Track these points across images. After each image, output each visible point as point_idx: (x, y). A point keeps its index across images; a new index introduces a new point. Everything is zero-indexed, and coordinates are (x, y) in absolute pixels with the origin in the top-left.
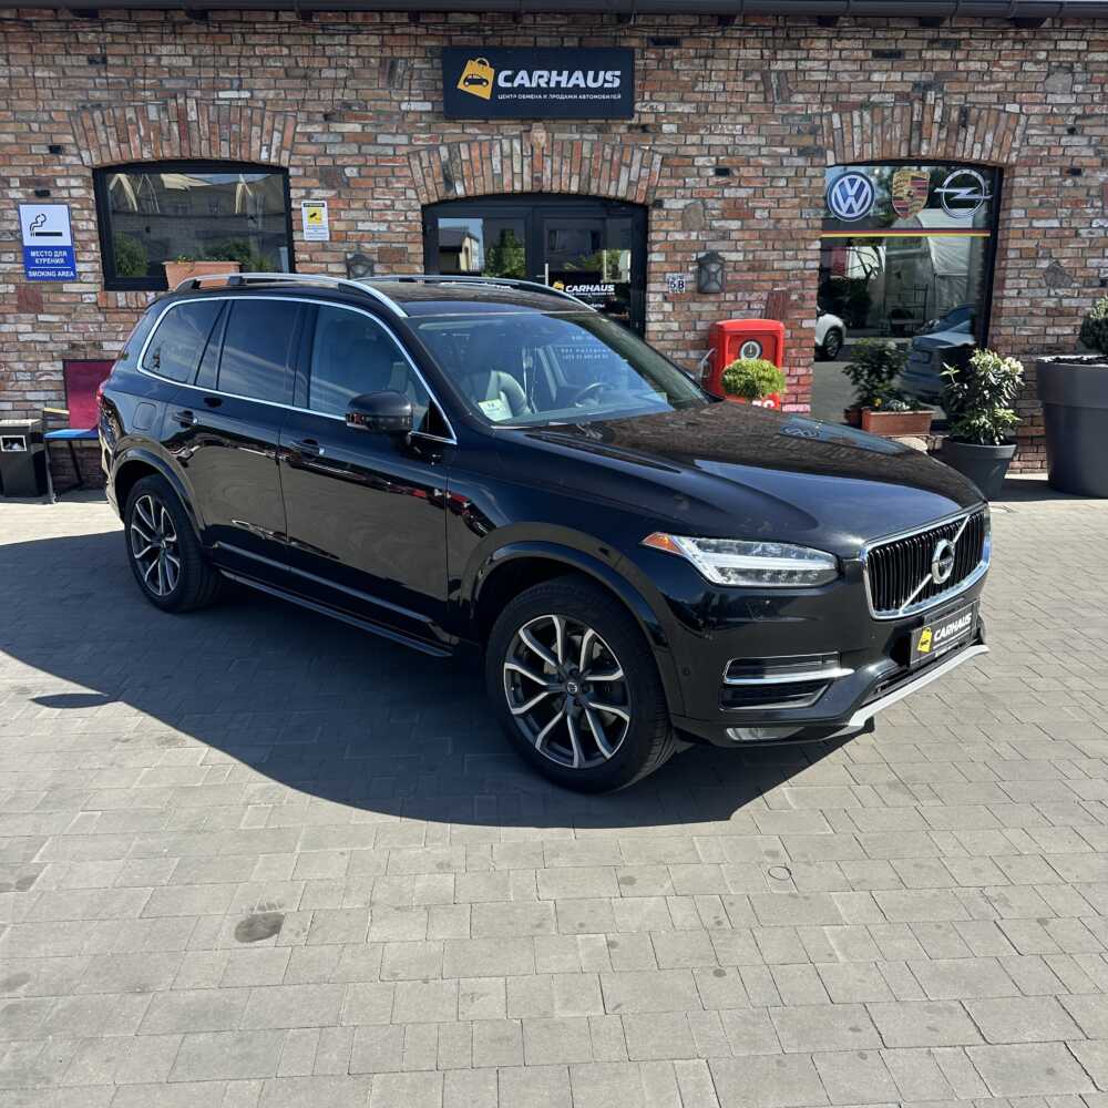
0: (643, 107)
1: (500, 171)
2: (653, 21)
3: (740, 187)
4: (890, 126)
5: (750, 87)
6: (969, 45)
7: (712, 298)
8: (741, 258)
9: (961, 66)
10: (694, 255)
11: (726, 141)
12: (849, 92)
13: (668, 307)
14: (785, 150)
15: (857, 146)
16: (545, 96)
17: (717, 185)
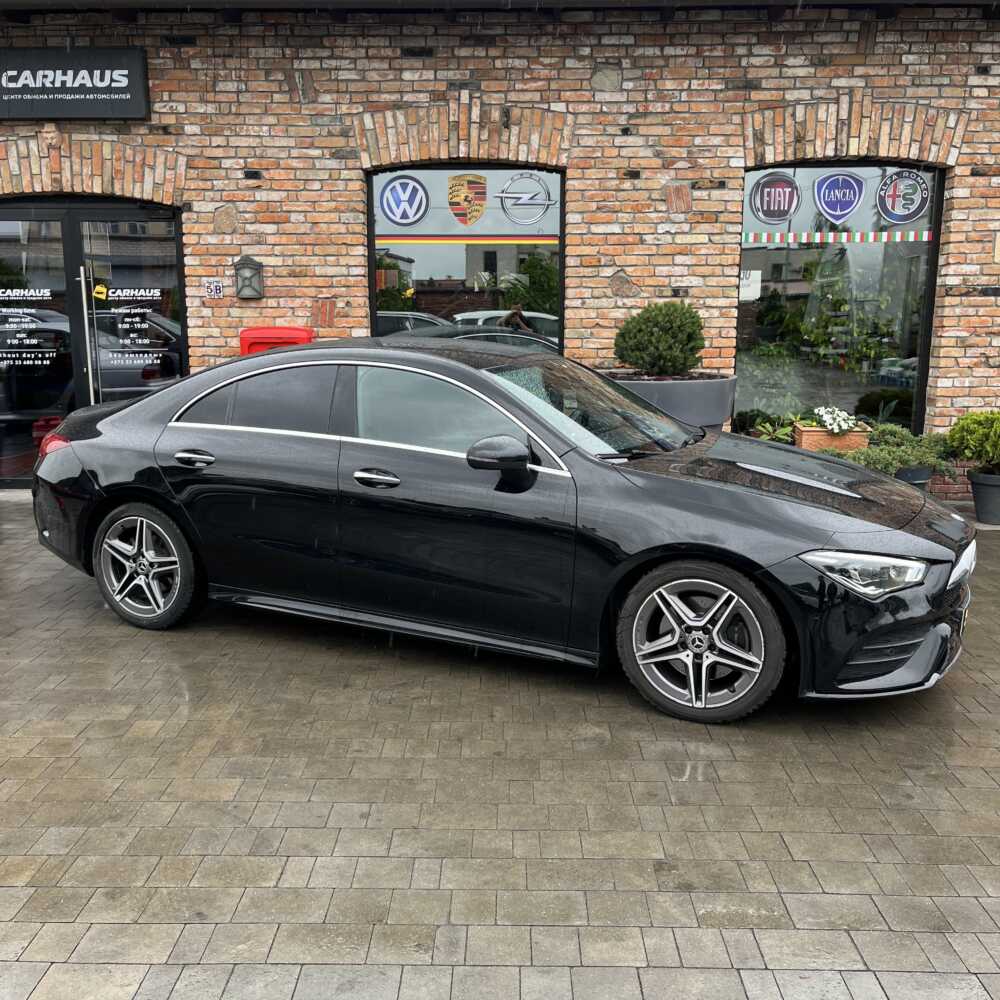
0: (160, 108)
1: (18, 173)
2: (166, 19)
3: (271, 189)
4: (426, 127)
5: (274, 87)
6: (507, 41)
7: (253, 304)
8: (280, 264)
9: (498, 63)
10: (230, 259)
11: (253, 142)
12: (379, 92)
13: (206, 312)
14: (316, 153)
15: (393, 148)
16: (51, 97)
17: (249, 188)
